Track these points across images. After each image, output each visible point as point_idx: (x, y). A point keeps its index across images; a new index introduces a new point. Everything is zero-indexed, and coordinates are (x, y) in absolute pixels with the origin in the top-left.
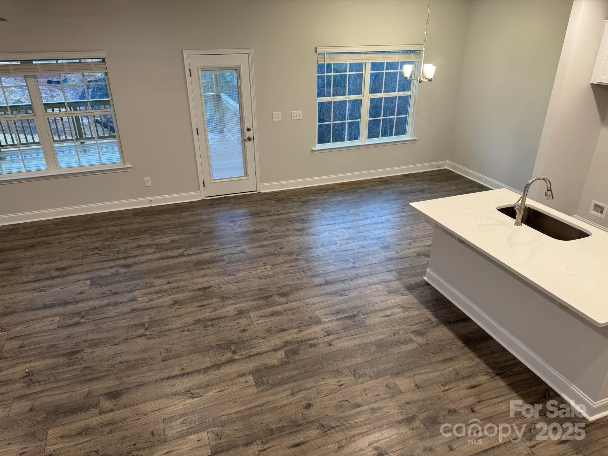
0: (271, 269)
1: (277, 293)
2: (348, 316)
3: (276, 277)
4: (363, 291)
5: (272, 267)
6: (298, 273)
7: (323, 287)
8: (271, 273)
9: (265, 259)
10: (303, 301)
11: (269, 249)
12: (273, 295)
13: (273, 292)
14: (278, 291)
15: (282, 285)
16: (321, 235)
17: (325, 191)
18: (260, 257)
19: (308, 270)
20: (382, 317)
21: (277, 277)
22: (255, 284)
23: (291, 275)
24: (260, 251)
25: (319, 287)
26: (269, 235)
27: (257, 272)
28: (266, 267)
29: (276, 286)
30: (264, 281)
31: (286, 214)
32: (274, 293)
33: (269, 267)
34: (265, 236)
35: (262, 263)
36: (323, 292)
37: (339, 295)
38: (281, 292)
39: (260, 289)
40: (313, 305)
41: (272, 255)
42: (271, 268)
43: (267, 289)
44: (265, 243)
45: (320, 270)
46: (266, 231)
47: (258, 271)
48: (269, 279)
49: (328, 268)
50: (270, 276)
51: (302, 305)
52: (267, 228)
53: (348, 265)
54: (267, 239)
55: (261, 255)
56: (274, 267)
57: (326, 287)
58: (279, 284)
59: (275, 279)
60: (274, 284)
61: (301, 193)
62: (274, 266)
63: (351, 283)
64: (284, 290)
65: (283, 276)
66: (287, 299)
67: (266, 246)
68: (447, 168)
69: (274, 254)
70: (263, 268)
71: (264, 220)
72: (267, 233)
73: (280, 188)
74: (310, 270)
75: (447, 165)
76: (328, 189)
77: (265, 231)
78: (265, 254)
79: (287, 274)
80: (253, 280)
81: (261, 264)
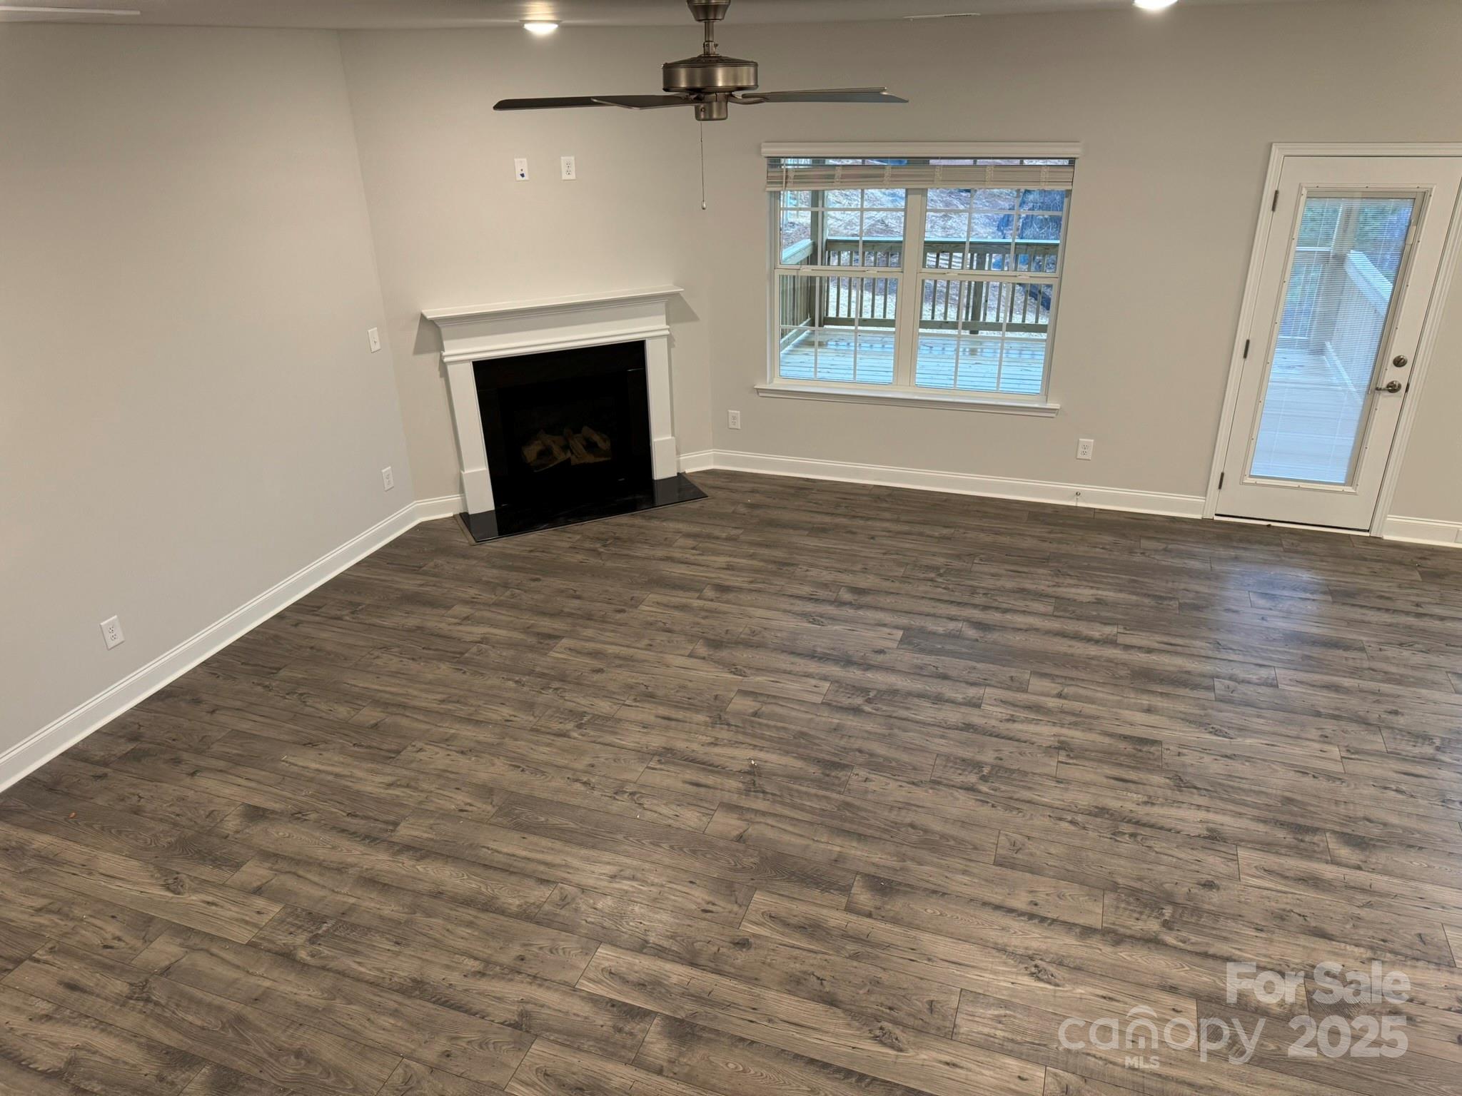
0: (1339, 759)
1: (1337, 828)
3: (1348, 786)
5: (1344, 754)
6: (1424, 798)
8: (1338, 768)
9: (1329, 727)
10: (1414, 884)
11: (1353, 703)
12: (1324, 831)
13: (1325, 821)
14: (1342, 825)
15: (1360, 814)
18: (1318, 714)
21: (1353, 786)
22: (1280, 781)
23: (1401, 797)
24: (1324, 700)
26: (1366, 664)
27: (1297, 752)
28: (1326, 747)
29: (1342, 809)
30: (1307, 781)
31: (1440, 618)
32: (1329, 826)
33: (1335, 752)
34: (1351, 663)
38: (1349, 831)
39: (1290, 801)
40: (1442, 907)
41: (1356, 721)
42: (1342, 757)
43: (1312, 809)
44: (1347, 682)
46: (1362, 649)
47: (1298, 751)
48: (1323, 784)
50: (1330, 777)
51: (1405, 893)
52: (1368, 642)
54: (1355, 672)
55: (1322, 710)
56: (1353, 756)
58: (1351, 807)
59: (1344, 790)
60: (1337, 803)
62: (1353, 753)
64: (1361, 830)
65: (1373, 791)
66: (1362, 857)
67: (1347, 691)
69: (1364, 722)
70: (1317, 746)
71: (1367, 619)
72: (1364, 655)
73: (1450, 541)
77: (1356, 649)
78: (1336, 713)
79: (1386, 788)
80: (1279, 769)
81: (1313, 733)
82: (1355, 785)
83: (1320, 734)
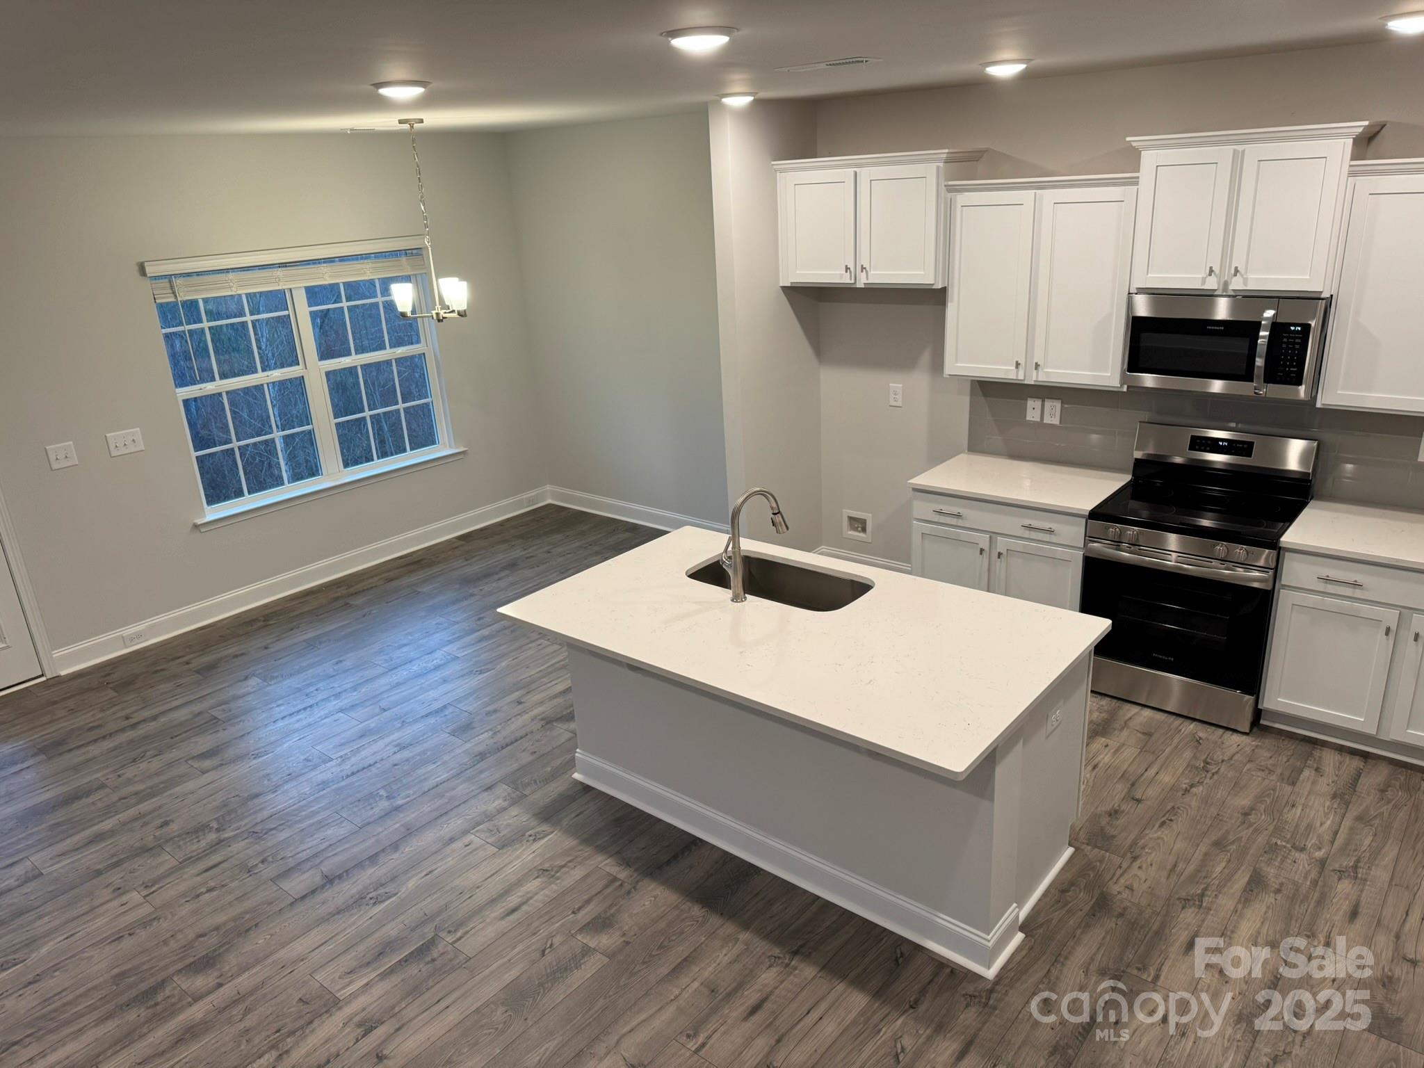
0: (142, 900)
1: (180, 966)
2: (412, 952)
3: (166, 919)
4: (434, 867)
5: (145, 892)
6: (233, 881)
7: (320, 897)
8: (146, 909)
9: (115, 877)
10: (270, 960)
11: (127, 840)
12: (170, 978)
13: (166, 967)
14: (181, 959)
15: (191, 936)
16: (279, 749)
17: (261, 624)
18: (99, 873)
19: (263, 862)
20: (503, 918)
21: (170, 916)
22: (100, 964)
23: (215, 893)
24: (93, 857)
25: (307, 900)
26: (115, 797)
27: (100, 924)
28: (124, 898)
29: (173, 944)
30: (127, 943)
31: (155, 718)
32: (171, 970)
33: (135, 897)
34: (100, 805)
35: (110, 889)
36: (322, 911)
37: (372, 901)
38: (192, 960)
39: (122, 975)
40: (302, 960)
41: (136, 855)
42: (145, 897)
43: (145, 967)
44: (107, 825)
45: (299, 849)
46: (103, 786)
47: (99, 922)
48: (143, 934)
49: (321, 835)
50: (145, 923)
51: (267, 974)
52: (103, 776)
53: (376, 810)
54: (109, 811)
55: (100, 867)
56: (154, 889)
57: (328, 893)
58: (180, 936)
59: (165, 924)
60: (165, 942)
61: (190, 647)
62: (152, 886)
63: (396, 856)
64: (200, 950)
65: (189, 907)
66: (216, 974)
67: (112, 833)
68: (549, 501)
69: (144, 850)
70: (115, 903)
71: (90, 755)
72: (108, 790)
73: (122, 649)
74: (270, 859)
75: (548, 495)
76: (267, 618)
77: (96, 790)
78: (115, 859)
79: (198, 896)
80: (92, 953)
81: (106, 894)
82: (171, 913)
83: (111, 890)
